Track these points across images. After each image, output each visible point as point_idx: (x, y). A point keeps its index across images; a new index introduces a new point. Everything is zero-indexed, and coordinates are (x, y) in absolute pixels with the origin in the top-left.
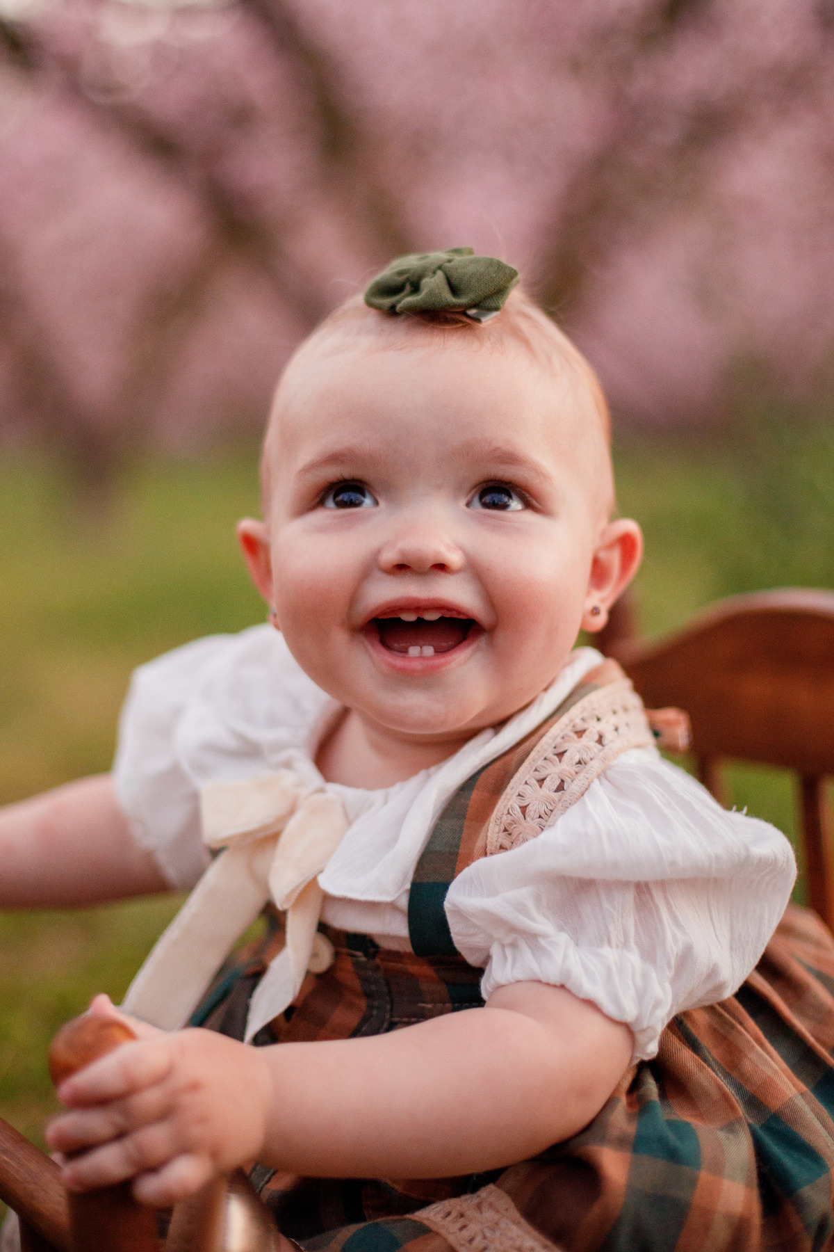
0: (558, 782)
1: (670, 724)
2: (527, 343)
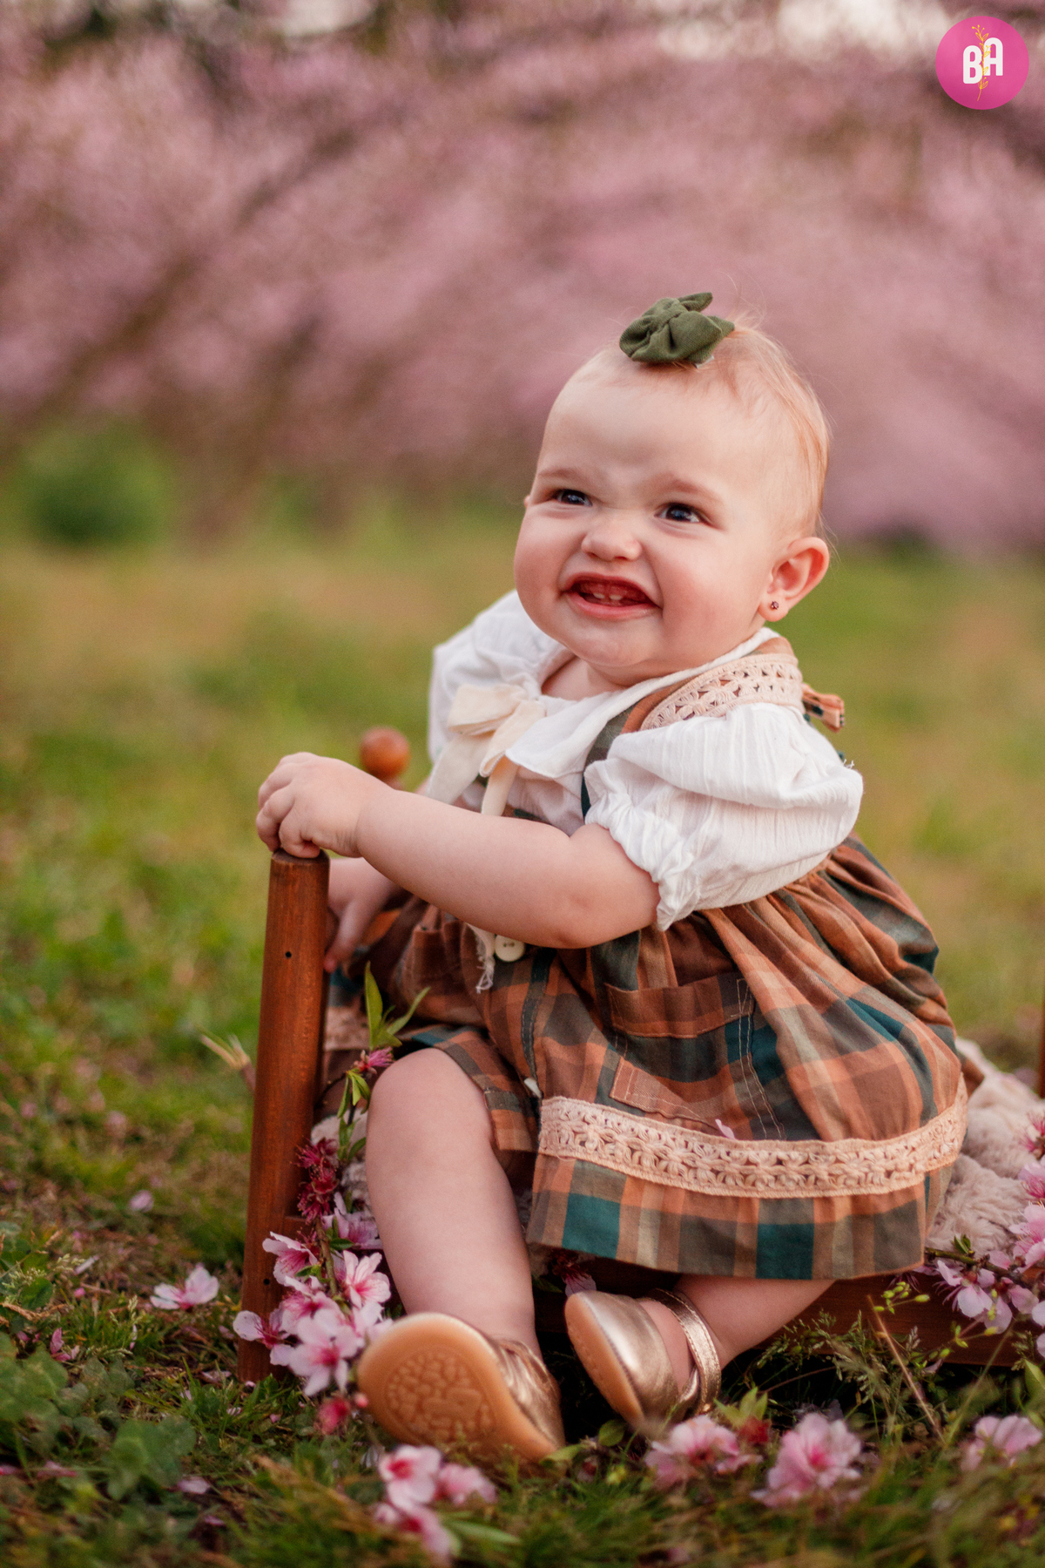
0: (690, 712)
1: (830, 705)
2: (733, 388)
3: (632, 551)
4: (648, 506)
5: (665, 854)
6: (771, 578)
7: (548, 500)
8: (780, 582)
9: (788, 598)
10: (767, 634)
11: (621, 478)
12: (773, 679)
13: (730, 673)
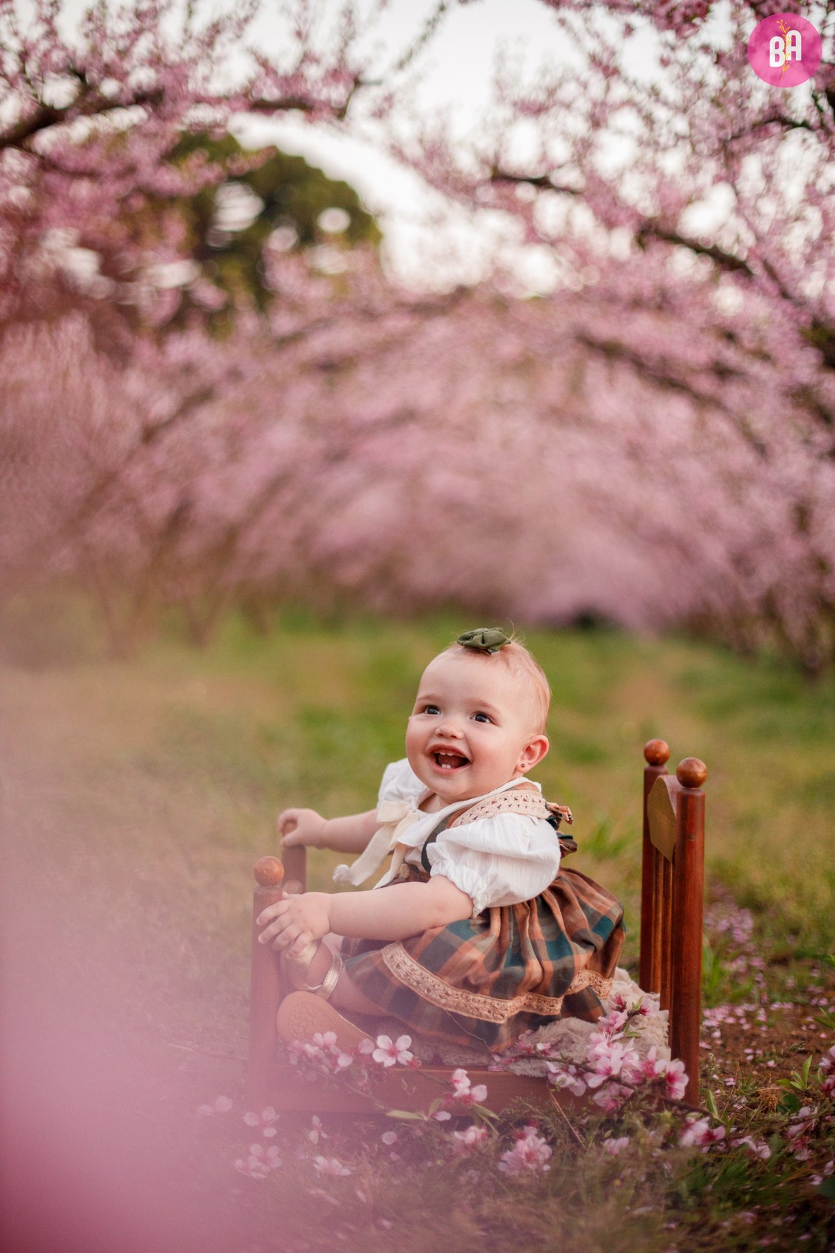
0: (476, 816)
1: (564, 811)
2: (508, 664)
3: (459, 735)
4: (467, 713)
5: (474, 885)
6: (522, 753)
7: (421, 713)
8: (526, 756)
9: (529, 764)
10: (522, 779)
12: (521, 802)
13: (498, 798)
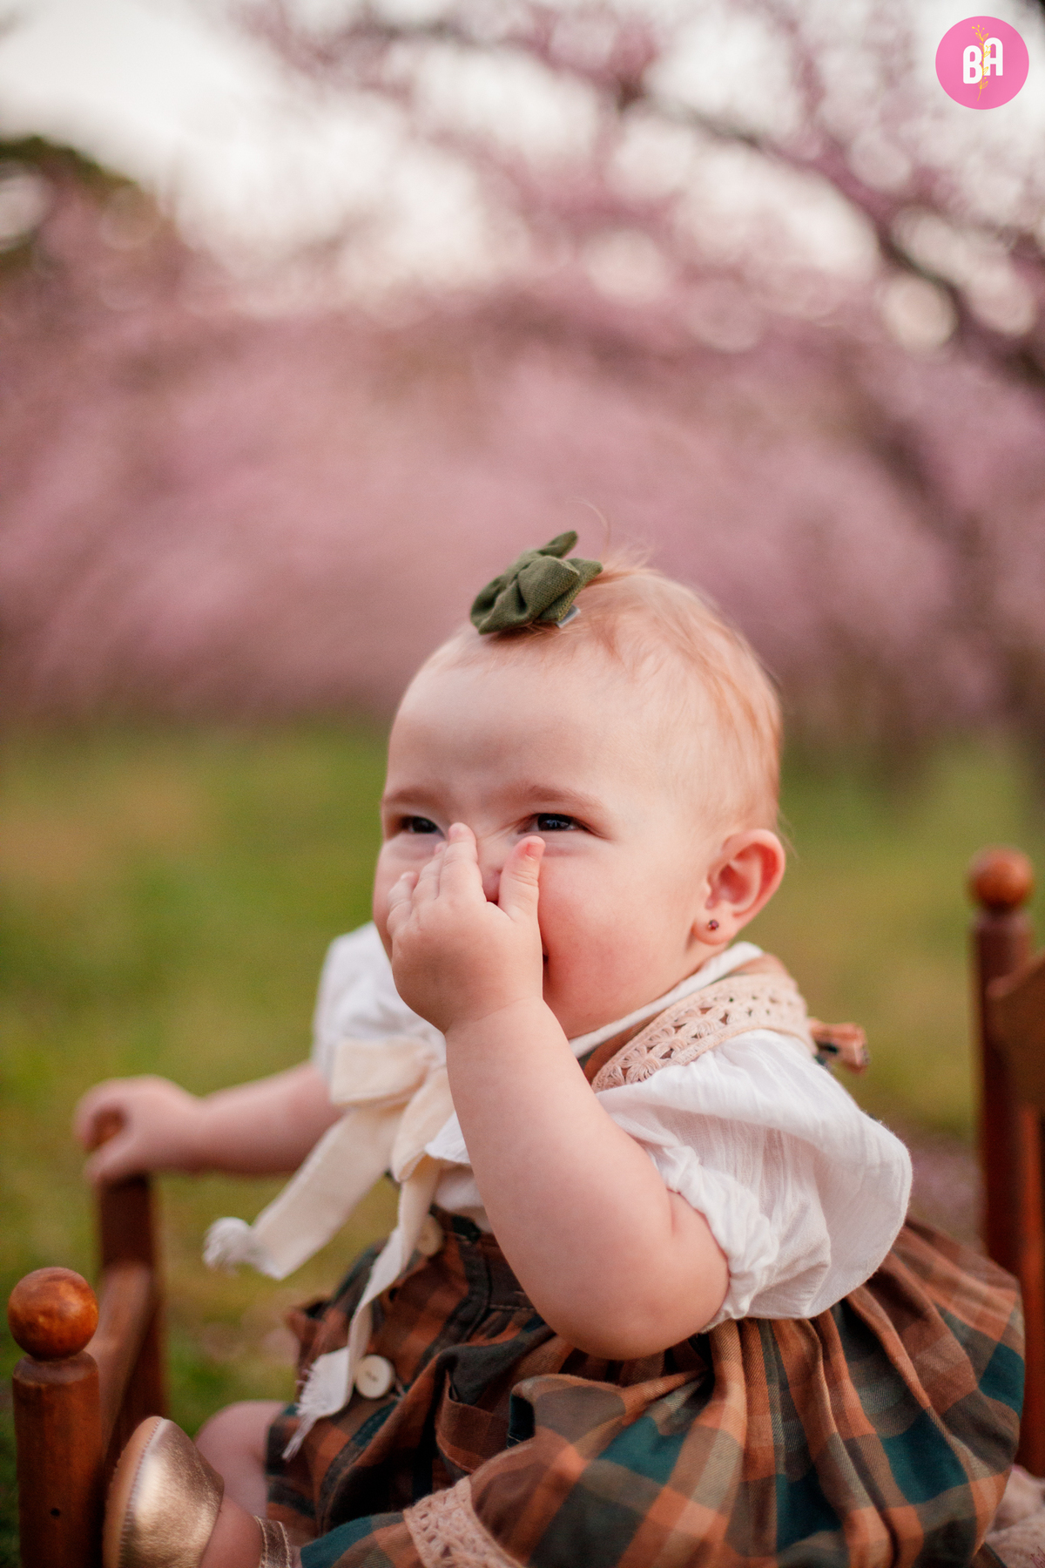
0: (667, 1050)
1: (845, 1037)
2: (612, 646)
6: (708, 889)
8: (722, 893)
9: (735, 915)
11: (465, 786)
13: (709, 999)
